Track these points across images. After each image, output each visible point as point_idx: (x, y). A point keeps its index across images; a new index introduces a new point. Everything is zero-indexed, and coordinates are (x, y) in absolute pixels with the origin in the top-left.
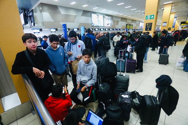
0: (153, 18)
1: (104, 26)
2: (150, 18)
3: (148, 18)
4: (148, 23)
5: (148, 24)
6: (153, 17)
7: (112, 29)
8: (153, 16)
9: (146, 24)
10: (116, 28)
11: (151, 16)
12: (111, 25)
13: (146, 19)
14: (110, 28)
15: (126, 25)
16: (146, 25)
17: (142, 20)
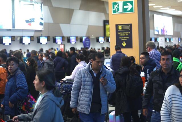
0: (132, 10)
1: (14, 29)
2: (125, 10)
3: (118, 9)
4: (122, 25)
5: (120, 28)
6: (130, 6)
7: (48, 38)
8: (131, 3)
9: (117, 26)
10: (66, 35)
11: (125, 4)
12: (41, 24)
13: (114, 12)
14: (38, 34)
15: (101, 24)
16: (117, 31)
17: (159, 9)
